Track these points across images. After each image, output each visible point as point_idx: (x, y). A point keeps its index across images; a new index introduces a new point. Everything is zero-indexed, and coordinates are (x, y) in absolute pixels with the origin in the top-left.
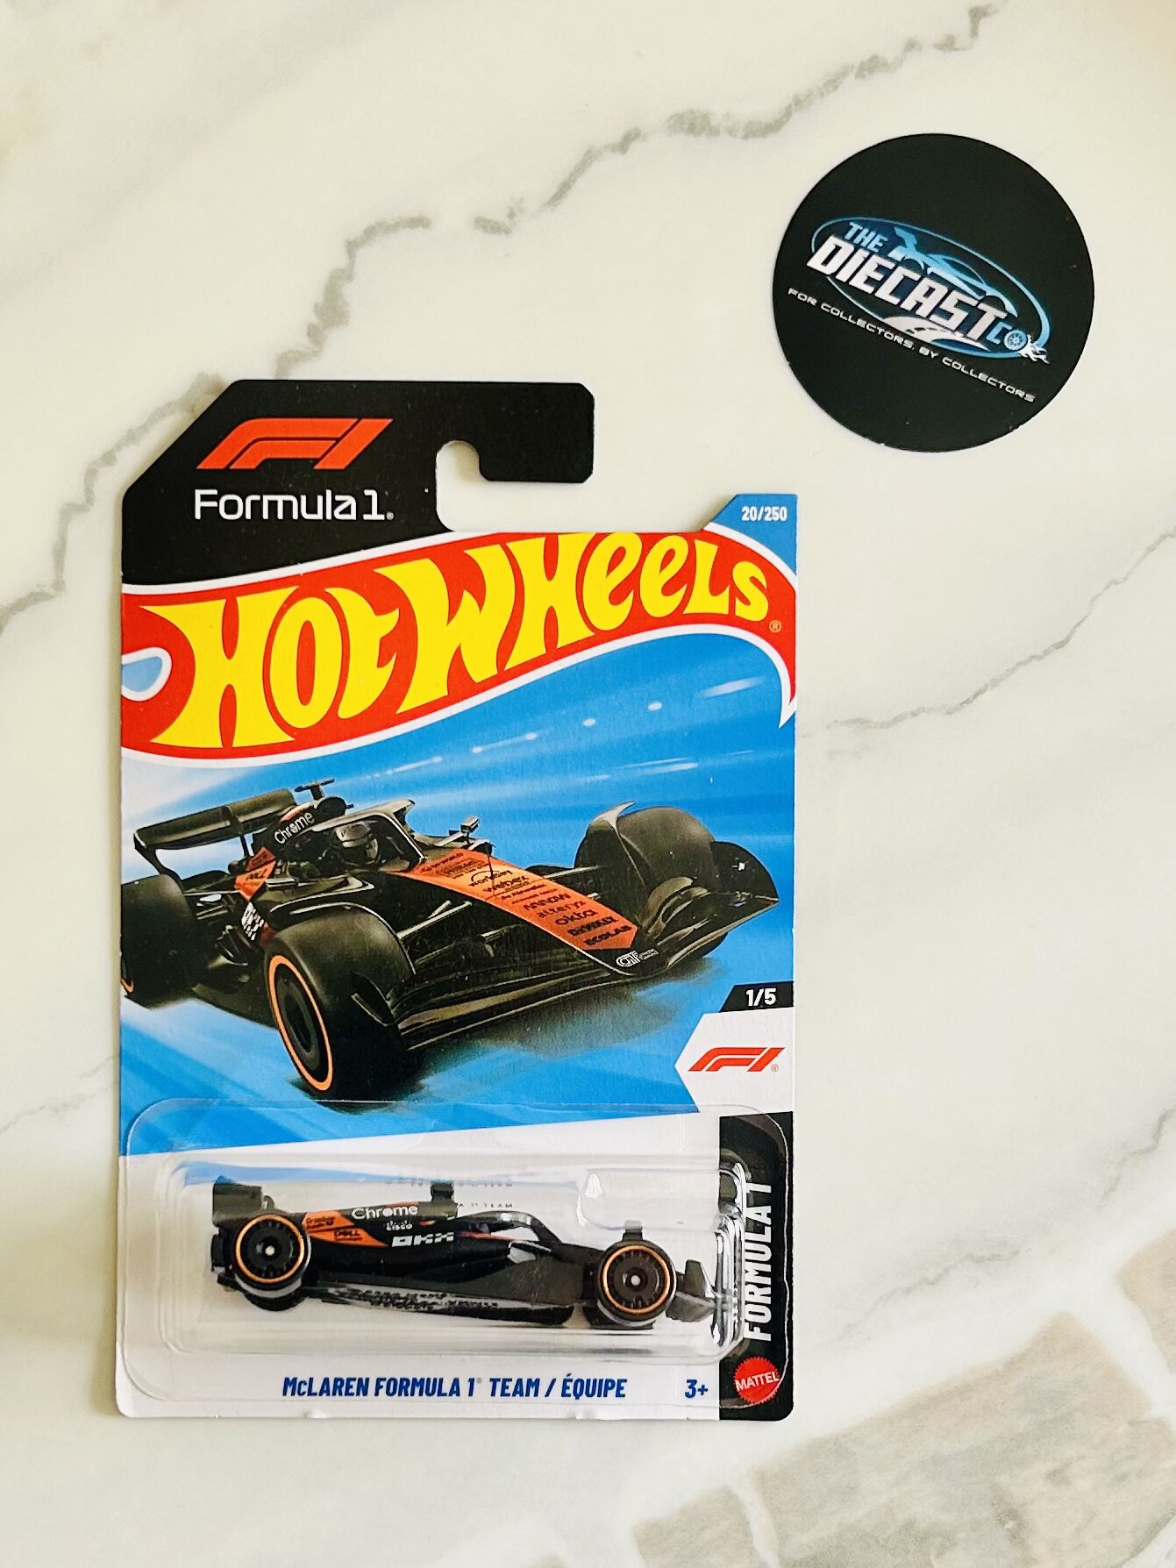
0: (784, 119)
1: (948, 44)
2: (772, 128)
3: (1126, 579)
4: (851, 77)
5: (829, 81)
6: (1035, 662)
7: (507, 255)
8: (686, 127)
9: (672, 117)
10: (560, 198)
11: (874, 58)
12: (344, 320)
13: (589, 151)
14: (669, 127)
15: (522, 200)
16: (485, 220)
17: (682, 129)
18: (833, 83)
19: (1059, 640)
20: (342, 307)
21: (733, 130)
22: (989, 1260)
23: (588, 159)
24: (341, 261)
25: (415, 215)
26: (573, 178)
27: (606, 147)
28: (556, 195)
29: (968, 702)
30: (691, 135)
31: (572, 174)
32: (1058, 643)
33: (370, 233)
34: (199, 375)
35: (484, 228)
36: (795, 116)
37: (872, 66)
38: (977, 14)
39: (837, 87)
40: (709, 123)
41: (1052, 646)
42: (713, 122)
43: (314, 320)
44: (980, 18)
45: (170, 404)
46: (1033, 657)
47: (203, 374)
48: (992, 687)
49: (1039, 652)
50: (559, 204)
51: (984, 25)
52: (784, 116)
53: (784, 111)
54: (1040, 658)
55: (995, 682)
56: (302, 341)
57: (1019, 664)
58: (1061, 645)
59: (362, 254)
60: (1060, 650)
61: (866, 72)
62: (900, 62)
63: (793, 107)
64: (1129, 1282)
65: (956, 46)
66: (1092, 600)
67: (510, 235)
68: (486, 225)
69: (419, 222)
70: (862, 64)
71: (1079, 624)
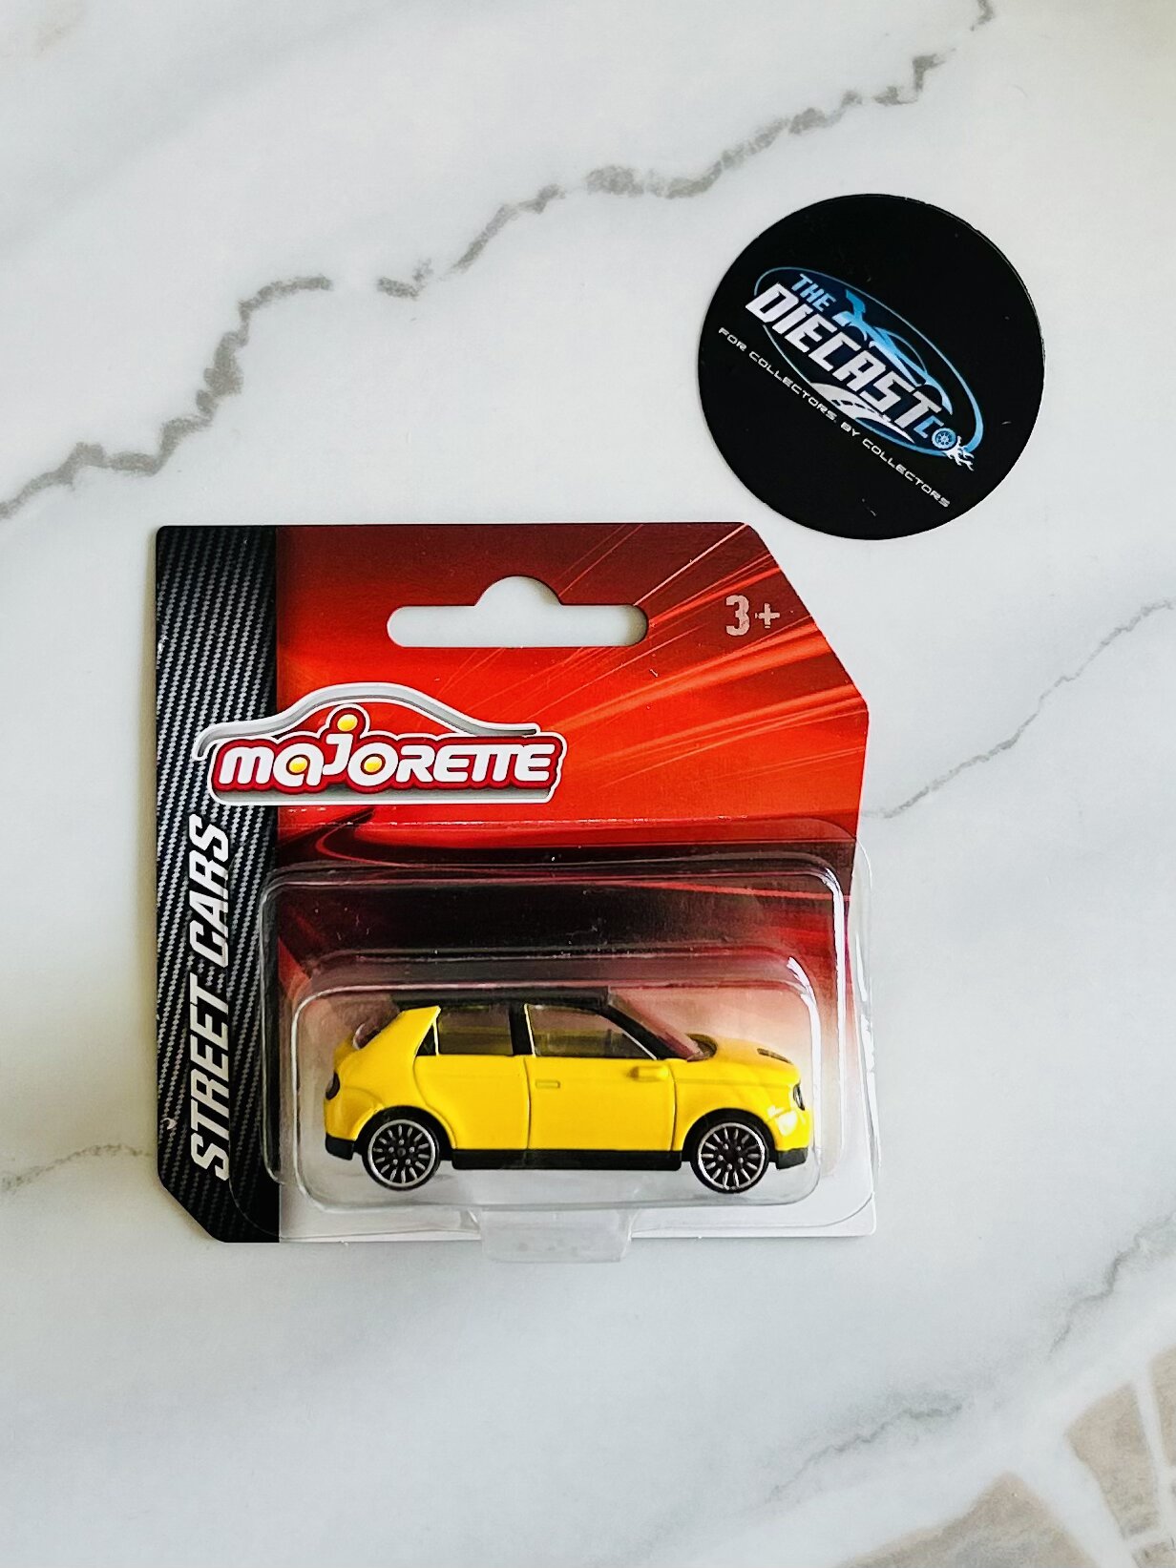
0: (713, 177)
1: (890, 97)
2: (699, 186)
3: (1078, 675)
4: (785, 133)
5: (762, 136)
6: (979, 763)
7: (414, 319)
8: (606, 184)
9: (592, 173)
10: (471, 259)
11: (810, 111)
12: (236, 387)
13: (502, 209)
14: (590, 184)
15: (430, 260)
16: (389, 282)
17: (602, 186)
18: (766, 138)
19: (1004, 741)
20: (234, 373)
21: (657, 189)
22: (928, 1415)
23: (502, 216)
24: (233, 323)
25: (315, 275)
26: (485, 238)
27: (521, 204)
28: (466, 256)
29: (908, 805)
30: (612, 193)
31: (484, 234)
32: (1005, 743)
33: (265, 294)
34: (77, 444)
35: (389, 290)
36: (726, 174)
37: (807, 121)
38: (922, 65)
39: (768, 144)
40: (632, 181)
41: (999, 745)
42: (637, 179)
43: (204, 386)
44: (925, 70)
45: (45, 476)
46: (978, 758)
47: (80, 445)
48: (935, 788)
49: (984, 753)
50: (470, 265)
51: (929, 75)
52: (712, 173)
53: (711, 171)
54: (988, 759)
55: (937, 785)
56: (189, 409)
57: (963, 765)
58: (1007, 745)
59: (257, 316)
60: (1008, 751)
61: (801, 127)
62: (838, 116)
63: (722, 163)
64: (1079, 1443)
65: (899, 98)
66: (1042, 697)
67: (418, 298)
68: (391, 287)
69: (319, 283)
70: (797, 117)
71: (1027, 723)
